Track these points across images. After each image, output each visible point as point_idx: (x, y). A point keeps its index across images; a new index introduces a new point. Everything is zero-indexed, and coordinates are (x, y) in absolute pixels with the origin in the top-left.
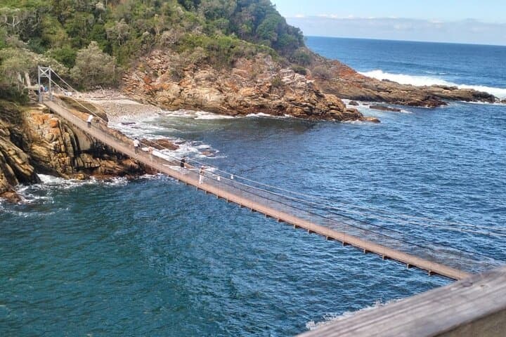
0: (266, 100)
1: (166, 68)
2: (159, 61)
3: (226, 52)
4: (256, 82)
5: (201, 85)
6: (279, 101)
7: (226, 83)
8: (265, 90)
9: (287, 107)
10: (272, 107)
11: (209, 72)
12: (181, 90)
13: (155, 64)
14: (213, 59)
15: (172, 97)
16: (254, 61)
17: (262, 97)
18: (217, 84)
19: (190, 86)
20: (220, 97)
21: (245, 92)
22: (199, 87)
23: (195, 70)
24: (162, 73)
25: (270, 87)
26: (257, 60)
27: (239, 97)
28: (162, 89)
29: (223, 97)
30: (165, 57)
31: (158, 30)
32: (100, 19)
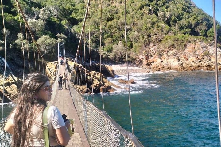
0: (201, 63)
1: (156, 52)
2: (153, 49)
3: (182, 41)
4: (196, 54)
5: (170, 58)
6: (208, 63)
7: (182, 56)
8: (200, 58)
9: (212, 66)
10: (204, 66)
11: (174, 51)
12: (162, 61)
13: (151, 51)
14: (176, 45)
15: (158, 65)
16: (195, 44)
17: (199, 61)
18: (177, 57)
19: (165, 59)
20: (179, 63)
21: (191, 61)
22: (169, 59)
23: (168, 51)
24: (154, 55)
25: (203, 56)
26: (197, 44)
27: (188, 62)
28: (153, 62)
29: (180, 63)
30: (155, 47)
31: (152, 34)
32: (128, 33)
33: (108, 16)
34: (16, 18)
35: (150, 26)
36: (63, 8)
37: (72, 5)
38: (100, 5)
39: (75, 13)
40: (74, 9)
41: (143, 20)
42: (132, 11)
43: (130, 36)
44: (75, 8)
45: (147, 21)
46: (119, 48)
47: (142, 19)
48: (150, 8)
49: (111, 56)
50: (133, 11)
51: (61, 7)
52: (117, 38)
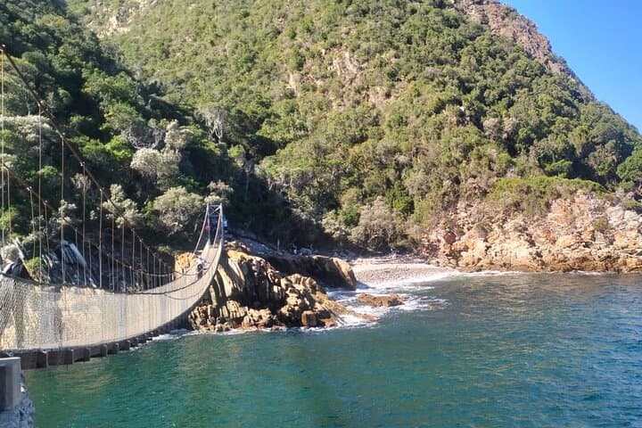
0: (587, 250)
1: (473, 223)
2: (466, 215)
3: (538, 194)
4: (576, 228)
5: (509, 238)
6: (607, 250)
7: (539, 232)
8: (586, 237)
9: (619, 258)
10: (597, 258)
11: (519, 220)
12: (488, 248)
13: (459, 219)
14: (524, 205)
15: (477, 255)
16: (573, 201)
17: (584, 246)
18: (527, 235)
19: (497, 241)
20: (531, 250)
21: (564, 246)
22: (508, 241)
23: (504, 221)
24: (469, 230)
25: (593, 231)
26: (577, 200)
27: (555, 249)
28: (466, 249)
29: (533, 250)
30: (472, 209)
31: (463, 177)
32: (403, 175)
33: (354, 131)
34: (108, 146)
35: (457, 154)
36: (239, 112)
37: (262, 104)
38: (334, 104)
39: (270, 124)
40: (269, 116)
41: (442, 140)
42: (414, 117)
43: (407, 183)
44: (269, 111)
45: (452, 144)
46: (376, 213)
47: (439, 138)
48: (462, 108)
49: (355, 234)
50: (418, 117)
51: (233, 112)
52: (375, 188)
